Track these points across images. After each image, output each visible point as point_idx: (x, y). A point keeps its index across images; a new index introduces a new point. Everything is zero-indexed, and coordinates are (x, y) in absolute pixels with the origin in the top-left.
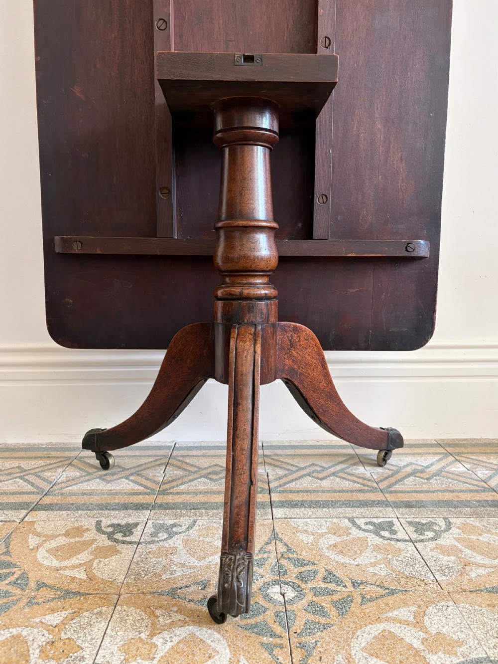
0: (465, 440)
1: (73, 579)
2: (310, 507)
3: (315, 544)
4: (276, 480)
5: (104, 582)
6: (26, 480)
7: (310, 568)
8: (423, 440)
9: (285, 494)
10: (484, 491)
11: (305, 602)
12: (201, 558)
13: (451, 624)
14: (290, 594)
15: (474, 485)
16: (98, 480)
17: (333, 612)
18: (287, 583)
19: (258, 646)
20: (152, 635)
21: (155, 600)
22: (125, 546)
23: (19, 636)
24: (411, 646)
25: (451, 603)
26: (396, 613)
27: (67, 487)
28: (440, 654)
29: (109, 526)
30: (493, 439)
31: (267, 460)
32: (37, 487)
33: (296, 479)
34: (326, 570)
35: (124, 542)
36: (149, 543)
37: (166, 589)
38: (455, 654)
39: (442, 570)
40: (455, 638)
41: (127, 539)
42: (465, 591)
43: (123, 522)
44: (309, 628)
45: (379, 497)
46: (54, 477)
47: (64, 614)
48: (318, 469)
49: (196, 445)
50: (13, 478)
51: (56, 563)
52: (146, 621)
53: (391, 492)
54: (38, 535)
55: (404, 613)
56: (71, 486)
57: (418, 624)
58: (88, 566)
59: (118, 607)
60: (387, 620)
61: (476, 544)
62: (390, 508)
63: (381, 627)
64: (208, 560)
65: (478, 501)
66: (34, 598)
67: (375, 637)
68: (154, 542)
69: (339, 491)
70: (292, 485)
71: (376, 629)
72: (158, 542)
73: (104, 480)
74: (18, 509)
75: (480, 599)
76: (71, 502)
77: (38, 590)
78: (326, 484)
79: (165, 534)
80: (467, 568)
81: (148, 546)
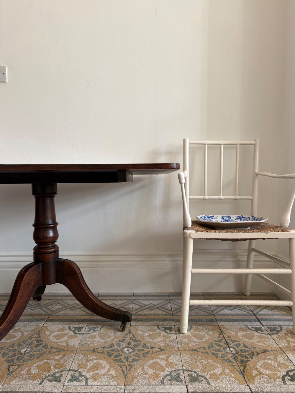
0: (215, 292)
1: (62, 346)
2: (145, 321)
3: (143, 335)
4: (135, 310)
5: (72, 347)
6: (42, 310)
7: (139, 343)
8: (198, 293)
9: (137, 316)
10: (210, 315)
11: (134, 353)
12: (103, 339)
13: (176, 360)
14: (130, 351)
15: (207, 313)
16: (69, 310)
17: (142, 356)
18: (130, 348)
19: (117, 365)
20: (86, 362)
21: (88, 353)
22: (79, 335)
23: (47, 362)
24: (162, 366)
25: (179, 354)
26: (161, 356)
27: (58, 312)
28: (169, 368)
29: (73, 328)
30: (225, 292)
31: (134, 302)
32: (46, 313)
33: (143, 310)
34: (144, 343)
35: (78, 334)
36: (87, 334)
37: (92, 349)
38: (174, 368)
39: (181, 344)
40: (176, 363)
41: (80, 332)
42: (185, 350)
43: (78, 326)
44: (133, 361)
45: (171, 317)
46: (53, 308)
47: (60, 356)
48: (152, 305)
49: (107, 294)
50: (37, 309)
51: (56, 341)
52: (85, 358)
53: (176, 315)
54: (49, 331)
55: (164, 357)
56: (59, 312)
57: (167, 360)
58: (66, 342)
59: (77, 354)
60: (158, 358)
61: (197, 335)
62: (173, 322)
63: (155, 360)
64: (106, 340)
65: (206, 319)
66: (50, 351)
67: (152, 363)
68: (88, 334)
69: (157, 315)
70: (140, 313)
71: (153, 361)
72: (90, 333)
73: (71, 310)
74: (41, 321)
75: (189, 353)
76: (60, 319)
77: (51, 349)
78: (153, 312)
79: (92, 331)
80: (190, 343)
81: (87, 335)
